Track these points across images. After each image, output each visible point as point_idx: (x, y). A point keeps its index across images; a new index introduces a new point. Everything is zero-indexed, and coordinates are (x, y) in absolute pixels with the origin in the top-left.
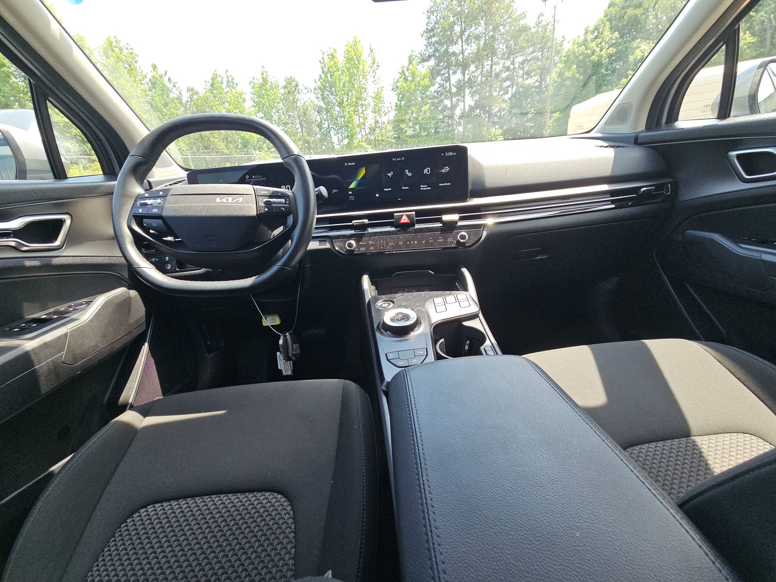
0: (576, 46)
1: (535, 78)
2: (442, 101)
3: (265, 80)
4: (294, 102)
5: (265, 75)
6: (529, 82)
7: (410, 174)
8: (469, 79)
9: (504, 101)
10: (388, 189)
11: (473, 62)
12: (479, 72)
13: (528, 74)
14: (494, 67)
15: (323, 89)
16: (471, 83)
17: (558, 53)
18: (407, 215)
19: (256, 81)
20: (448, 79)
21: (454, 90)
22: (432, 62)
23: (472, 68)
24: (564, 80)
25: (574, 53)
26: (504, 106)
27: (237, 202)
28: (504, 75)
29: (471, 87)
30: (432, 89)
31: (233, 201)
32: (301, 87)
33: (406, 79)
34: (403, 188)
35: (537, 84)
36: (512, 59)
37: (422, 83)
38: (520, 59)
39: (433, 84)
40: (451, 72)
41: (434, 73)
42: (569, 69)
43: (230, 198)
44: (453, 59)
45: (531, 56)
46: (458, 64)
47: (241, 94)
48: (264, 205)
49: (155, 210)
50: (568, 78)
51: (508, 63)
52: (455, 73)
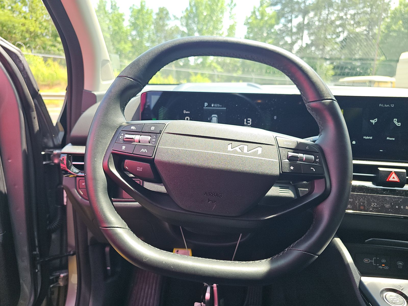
0: (402, 7)
1: (364, 28)
2: (283, 38)
3: (142, 7)
4: (164, 25)
5: (143, 4)
6: (358, 30)
7: (399, 124)
8: (308, 23)
9: (336, 43)
10: (368, 138)
11: (313, 10)
12: (316, 18)
13: (358, 24)
14: (329, 16)
15: (188, 18)
16: (309, 26)
17: (386, 10)
18: (396, 173)
19: (135, 8)
20: (290, 21)
21: (294, 30)
22: (279, 7)
23: (311, 14)
24: (390, 32)
25: (401, 11)
26: (336, 46)
27: (255, 154)
28: (338, 23)
29: (308, 29)
30: (277, 27)
31: (249, 152)
32: (171, 15)
33: (256, 18)
34: (388, 138)
35: (365, 32)
36: (345, 11)
37: (269, 22)
38: (352, 12)
39: (278, 23)
40: (293, 16)
41: (279, 15)
42: (396, 23)
43: (245, 147)
44: (296, 6)
45: (362, 10)
46: (300, 11)
47: (121, 15)
48: (287, 161)
49: (144, 150)
50: (394, 31)
51: (342, 14)
52: (296, 17)
